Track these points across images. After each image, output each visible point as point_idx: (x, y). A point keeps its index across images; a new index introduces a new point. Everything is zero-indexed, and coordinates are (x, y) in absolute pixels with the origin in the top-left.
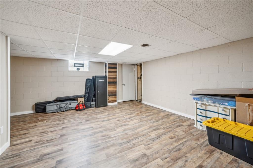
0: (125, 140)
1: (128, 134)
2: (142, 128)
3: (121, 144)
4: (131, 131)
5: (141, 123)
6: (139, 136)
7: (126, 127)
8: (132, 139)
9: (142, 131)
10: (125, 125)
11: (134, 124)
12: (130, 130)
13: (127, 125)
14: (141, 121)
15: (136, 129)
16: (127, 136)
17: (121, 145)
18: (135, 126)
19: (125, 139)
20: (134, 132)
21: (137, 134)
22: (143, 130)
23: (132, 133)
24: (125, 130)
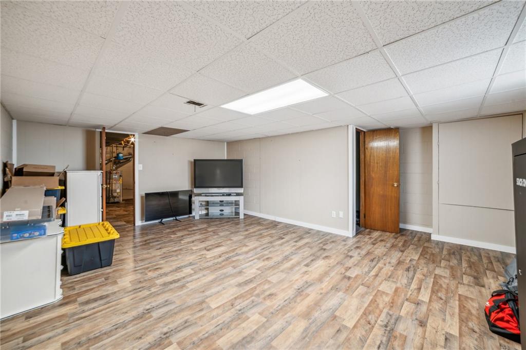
0: (234, 259)
1: (232, 267)
2: (205, 281)
3: (237, 255)
4: (227, 273)
5: (202, 295)
6: (213, 268)
7: (240, 279)
8: (223, 261)
9: (204, 276)
10: (246, 284)
11: (224, 289)
12: (231, 275)
13: (240, 285)
14: (203, 302)
15: (218, 277)
16: (233, 265)
17: (237, 253)
18: (219, 285)
19: (234, 261)
20: (220, 272)
21: (216, 270)
22: (201, 279)
23: (225, 271)
24: (240, 272)
